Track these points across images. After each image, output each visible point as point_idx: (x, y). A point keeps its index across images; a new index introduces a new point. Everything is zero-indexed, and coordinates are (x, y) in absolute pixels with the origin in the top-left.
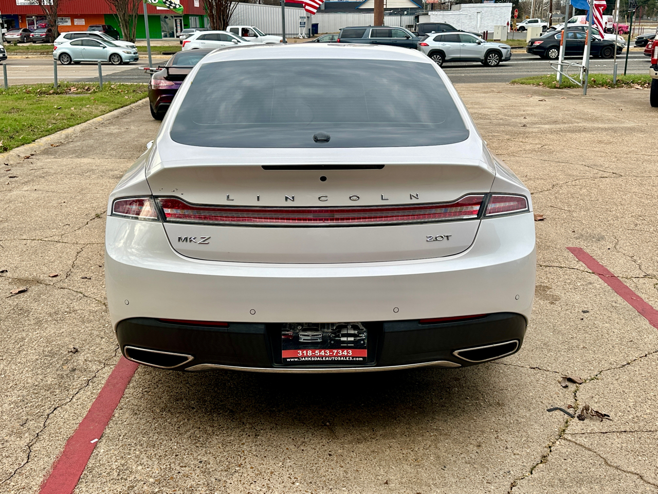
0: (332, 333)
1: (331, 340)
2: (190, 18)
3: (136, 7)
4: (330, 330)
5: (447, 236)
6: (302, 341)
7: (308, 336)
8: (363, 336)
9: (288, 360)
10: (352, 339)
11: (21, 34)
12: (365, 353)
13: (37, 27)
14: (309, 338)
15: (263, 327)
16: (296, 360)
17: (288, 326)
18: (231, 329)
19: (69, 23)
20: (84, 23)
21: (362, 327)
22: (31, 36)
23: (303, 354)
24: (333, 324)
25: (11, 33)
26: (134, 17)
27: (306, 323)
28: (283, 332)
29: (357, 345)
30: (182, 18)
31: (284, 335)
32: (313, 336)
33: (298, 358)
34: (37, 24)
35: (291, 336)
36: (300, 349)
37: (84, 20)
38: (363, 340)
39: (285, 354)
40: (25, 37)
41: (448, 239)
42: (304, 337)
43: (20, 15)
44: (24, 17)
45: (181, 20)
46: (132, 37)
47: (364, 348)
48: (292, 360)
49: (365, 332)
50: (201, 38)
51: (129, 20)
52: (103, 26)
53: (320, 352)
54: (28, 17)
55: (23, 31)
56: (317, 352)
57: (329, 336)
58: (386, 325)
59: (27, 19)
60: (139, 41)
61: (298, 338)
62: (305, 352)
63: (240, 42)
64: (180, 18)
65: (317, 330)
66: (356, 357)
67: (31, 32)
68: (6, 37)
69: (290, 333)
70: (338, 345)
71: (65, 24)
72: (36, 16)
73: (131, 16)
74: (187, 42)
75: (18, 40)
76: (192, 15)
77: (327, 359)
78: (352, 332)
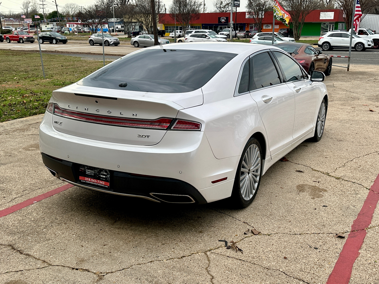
0: (98, 172)
1: (97, 176)
2: (339, 24)
3: (304, 18)
4: (97, 171)
5: (148, 136)
6: (87, 173)
7: (89, 172)
8: (108, 176)
9: (82, 181)
10: (104, 177)
11: (245, 34)
12: (108, 184)
13: (254, 30)
14: (89, 173)
15: (72, 164)
16: (84, 181)
17: (82, 166)
18: (62, 162)
19: (270, 28)
20: (278, 27)
21: (108, 172)
22: (249, 35)
23: (87, 179)
24: (98, 168)
25: (240, 33)
26: (301, 24)
27: (89, 166)
28: (80, 168)
29: (106, 180)
30: (334, 24)
31: (81, 169)
32: (91, 172)
33: (85, 181)
34: (254, 28)
35: (83, 170)
36: (86, 177)
37: (278, 26)
38: (108, 178)
39: (81, 178)
40: (247, 35)
41: (148, 137)
42: (88, 172)
43: (247, 23)
44: (248, 24)
45: (333, 25)
46: (299, 35)
47: (108, 182)
48: (83, 181)
49: (109, 174)
50: (330, 35)
51: (299, 25)
52: (287, 29)
53: (93, 180)
54: (250, 24)
55: (246, 32)
56: (92, 180)
57: (97, 174)
58: (115, 173)
59: (250, 25)
60: (307, 37)
61: (86, 172)
62: (88, 179)
63: (354, 38)
64: (333, 24)
65: (92, 170)
66: (106, 186)
67: (250, 32)
68: (237, 35)
69: (83, 169)
70: (99, 178)
71: (269, 28)
72: (254, 24)
73: (300, 23)
74: (321, 38)
75: (243, 37)
76: (340, 22)
77: (95, 184)
78: (105, 173)
